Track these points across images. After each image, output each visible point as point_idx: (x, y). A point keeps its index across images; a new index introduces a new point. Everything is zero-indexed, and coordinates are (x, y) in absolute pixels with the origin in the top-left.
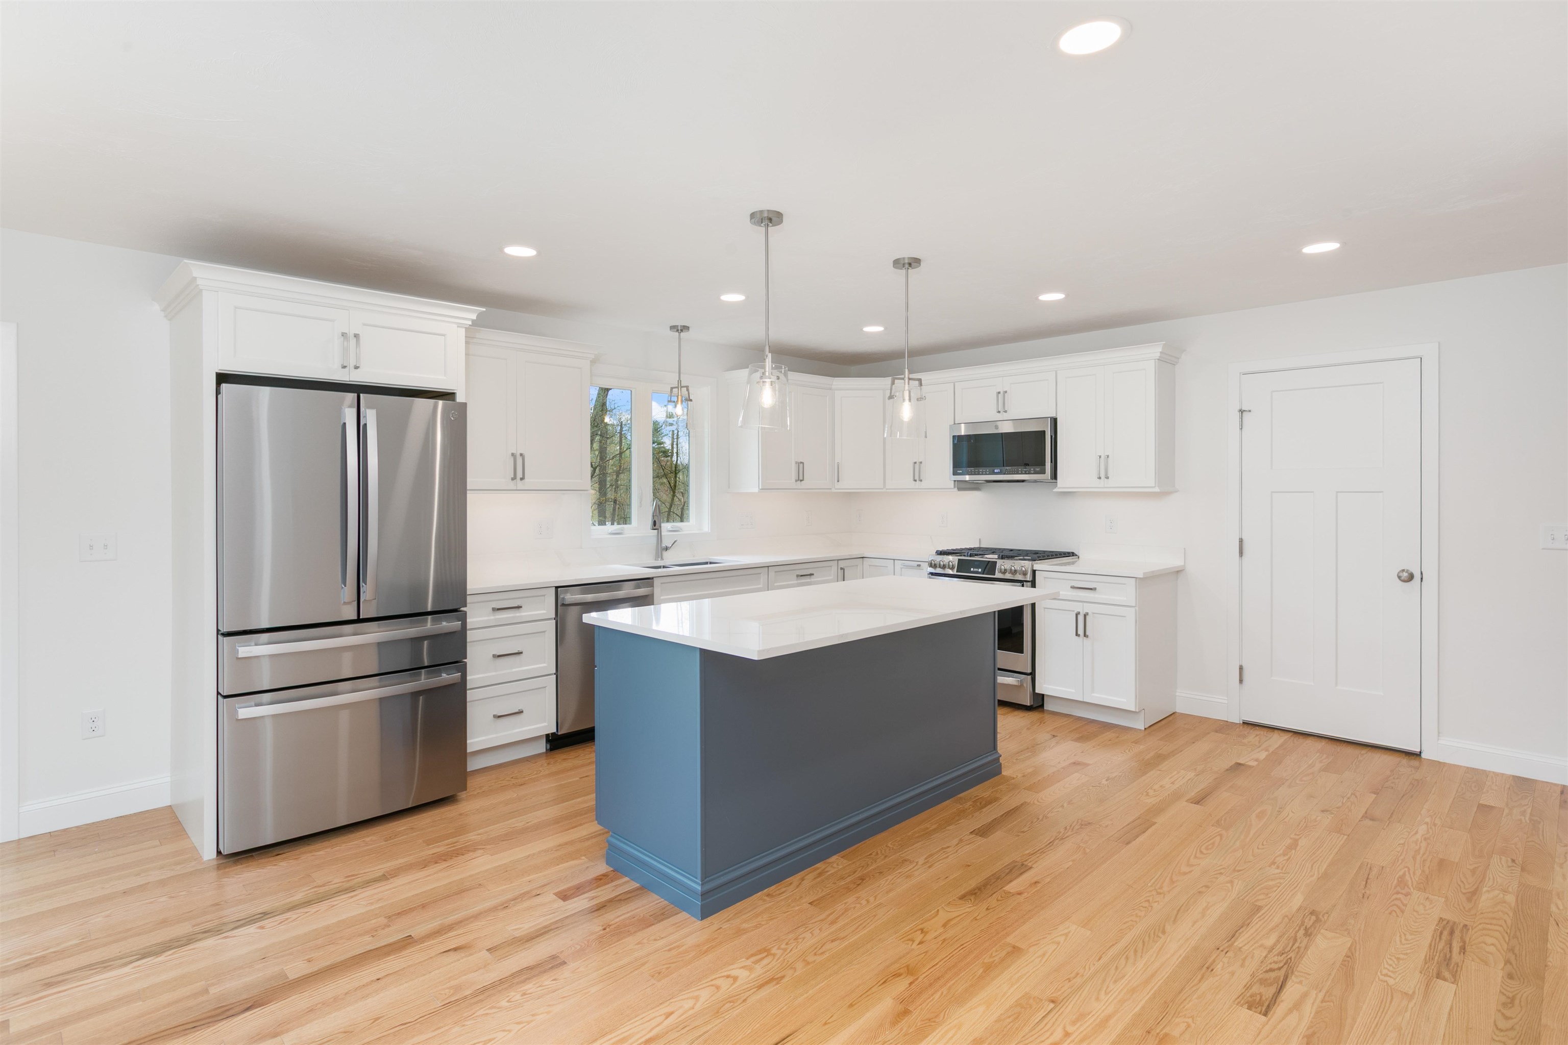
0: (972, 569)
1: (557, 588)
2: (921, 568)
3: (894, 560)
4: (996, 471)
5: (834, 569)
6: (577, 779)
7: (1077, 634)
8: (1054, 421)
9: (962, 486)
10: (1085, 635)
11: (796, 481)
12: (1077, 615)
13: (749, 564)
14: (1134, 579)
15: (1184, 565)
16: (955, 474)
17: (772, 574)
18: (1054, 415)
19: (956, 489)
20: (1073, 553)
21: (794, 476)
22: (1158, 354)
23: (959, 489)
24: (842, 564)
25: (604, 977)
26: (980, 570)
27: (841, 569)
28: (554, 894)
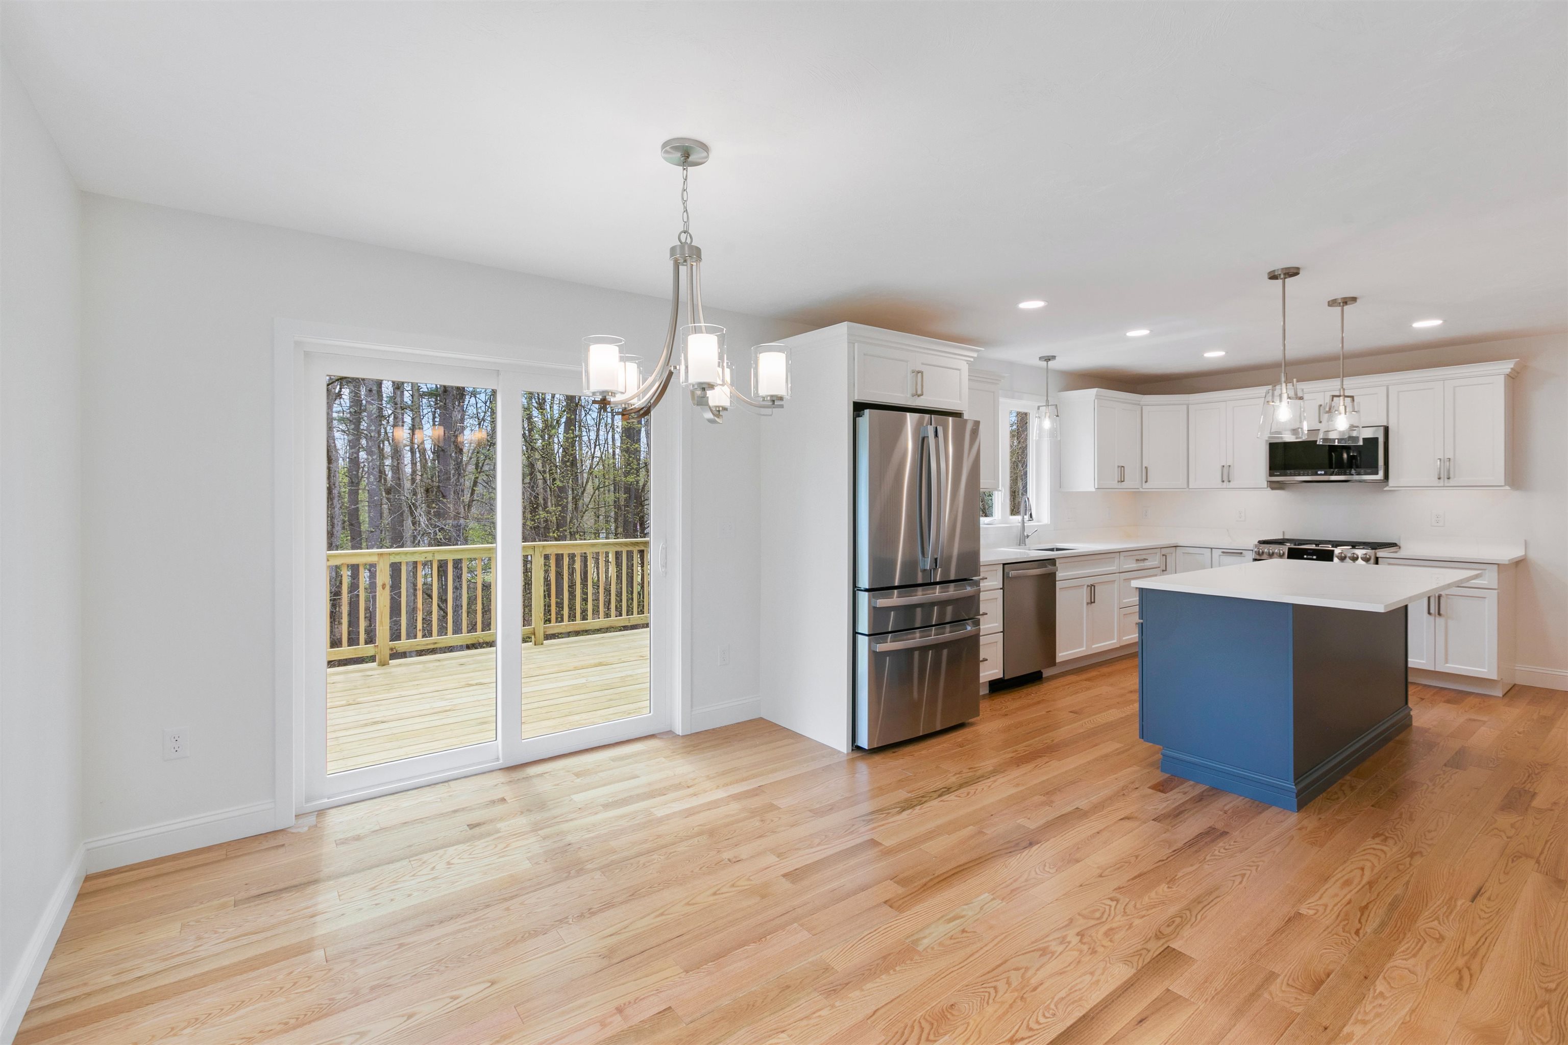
0: (1305, 556)
1: (1004, 564)
2: (1243, 555)
3: (1211, 548)
4: (1319, 472)
5: (1158, 555)
6: (1044, 713)
7: (1429, 613)
8: (1386, 430)
9: (1274, 486)
10: (1439, 614)
11: (1118, 482)
12: (1429, 598)
13: (1100, 550)
14: (1496, 566)
15: (1525, 555)
16: (1271, 475)
17: (1122, 558)
18: (1385, 424)
19: (1269, 489)
20: (1396, 544)
21: (1117, 477)
22: (1509, 370)
23: (1273, 489)
24: (1164, 551)
25: (1273, 843)
26: (1315, 557)
27: (1163, 555)
28: (1149, 788)
